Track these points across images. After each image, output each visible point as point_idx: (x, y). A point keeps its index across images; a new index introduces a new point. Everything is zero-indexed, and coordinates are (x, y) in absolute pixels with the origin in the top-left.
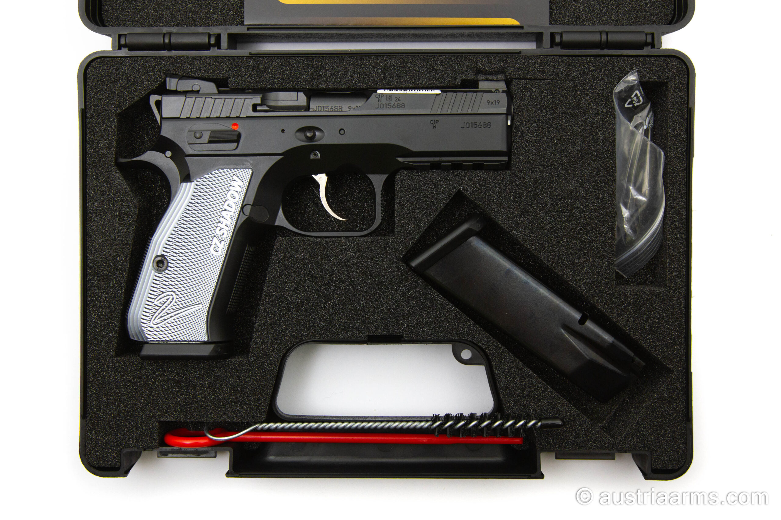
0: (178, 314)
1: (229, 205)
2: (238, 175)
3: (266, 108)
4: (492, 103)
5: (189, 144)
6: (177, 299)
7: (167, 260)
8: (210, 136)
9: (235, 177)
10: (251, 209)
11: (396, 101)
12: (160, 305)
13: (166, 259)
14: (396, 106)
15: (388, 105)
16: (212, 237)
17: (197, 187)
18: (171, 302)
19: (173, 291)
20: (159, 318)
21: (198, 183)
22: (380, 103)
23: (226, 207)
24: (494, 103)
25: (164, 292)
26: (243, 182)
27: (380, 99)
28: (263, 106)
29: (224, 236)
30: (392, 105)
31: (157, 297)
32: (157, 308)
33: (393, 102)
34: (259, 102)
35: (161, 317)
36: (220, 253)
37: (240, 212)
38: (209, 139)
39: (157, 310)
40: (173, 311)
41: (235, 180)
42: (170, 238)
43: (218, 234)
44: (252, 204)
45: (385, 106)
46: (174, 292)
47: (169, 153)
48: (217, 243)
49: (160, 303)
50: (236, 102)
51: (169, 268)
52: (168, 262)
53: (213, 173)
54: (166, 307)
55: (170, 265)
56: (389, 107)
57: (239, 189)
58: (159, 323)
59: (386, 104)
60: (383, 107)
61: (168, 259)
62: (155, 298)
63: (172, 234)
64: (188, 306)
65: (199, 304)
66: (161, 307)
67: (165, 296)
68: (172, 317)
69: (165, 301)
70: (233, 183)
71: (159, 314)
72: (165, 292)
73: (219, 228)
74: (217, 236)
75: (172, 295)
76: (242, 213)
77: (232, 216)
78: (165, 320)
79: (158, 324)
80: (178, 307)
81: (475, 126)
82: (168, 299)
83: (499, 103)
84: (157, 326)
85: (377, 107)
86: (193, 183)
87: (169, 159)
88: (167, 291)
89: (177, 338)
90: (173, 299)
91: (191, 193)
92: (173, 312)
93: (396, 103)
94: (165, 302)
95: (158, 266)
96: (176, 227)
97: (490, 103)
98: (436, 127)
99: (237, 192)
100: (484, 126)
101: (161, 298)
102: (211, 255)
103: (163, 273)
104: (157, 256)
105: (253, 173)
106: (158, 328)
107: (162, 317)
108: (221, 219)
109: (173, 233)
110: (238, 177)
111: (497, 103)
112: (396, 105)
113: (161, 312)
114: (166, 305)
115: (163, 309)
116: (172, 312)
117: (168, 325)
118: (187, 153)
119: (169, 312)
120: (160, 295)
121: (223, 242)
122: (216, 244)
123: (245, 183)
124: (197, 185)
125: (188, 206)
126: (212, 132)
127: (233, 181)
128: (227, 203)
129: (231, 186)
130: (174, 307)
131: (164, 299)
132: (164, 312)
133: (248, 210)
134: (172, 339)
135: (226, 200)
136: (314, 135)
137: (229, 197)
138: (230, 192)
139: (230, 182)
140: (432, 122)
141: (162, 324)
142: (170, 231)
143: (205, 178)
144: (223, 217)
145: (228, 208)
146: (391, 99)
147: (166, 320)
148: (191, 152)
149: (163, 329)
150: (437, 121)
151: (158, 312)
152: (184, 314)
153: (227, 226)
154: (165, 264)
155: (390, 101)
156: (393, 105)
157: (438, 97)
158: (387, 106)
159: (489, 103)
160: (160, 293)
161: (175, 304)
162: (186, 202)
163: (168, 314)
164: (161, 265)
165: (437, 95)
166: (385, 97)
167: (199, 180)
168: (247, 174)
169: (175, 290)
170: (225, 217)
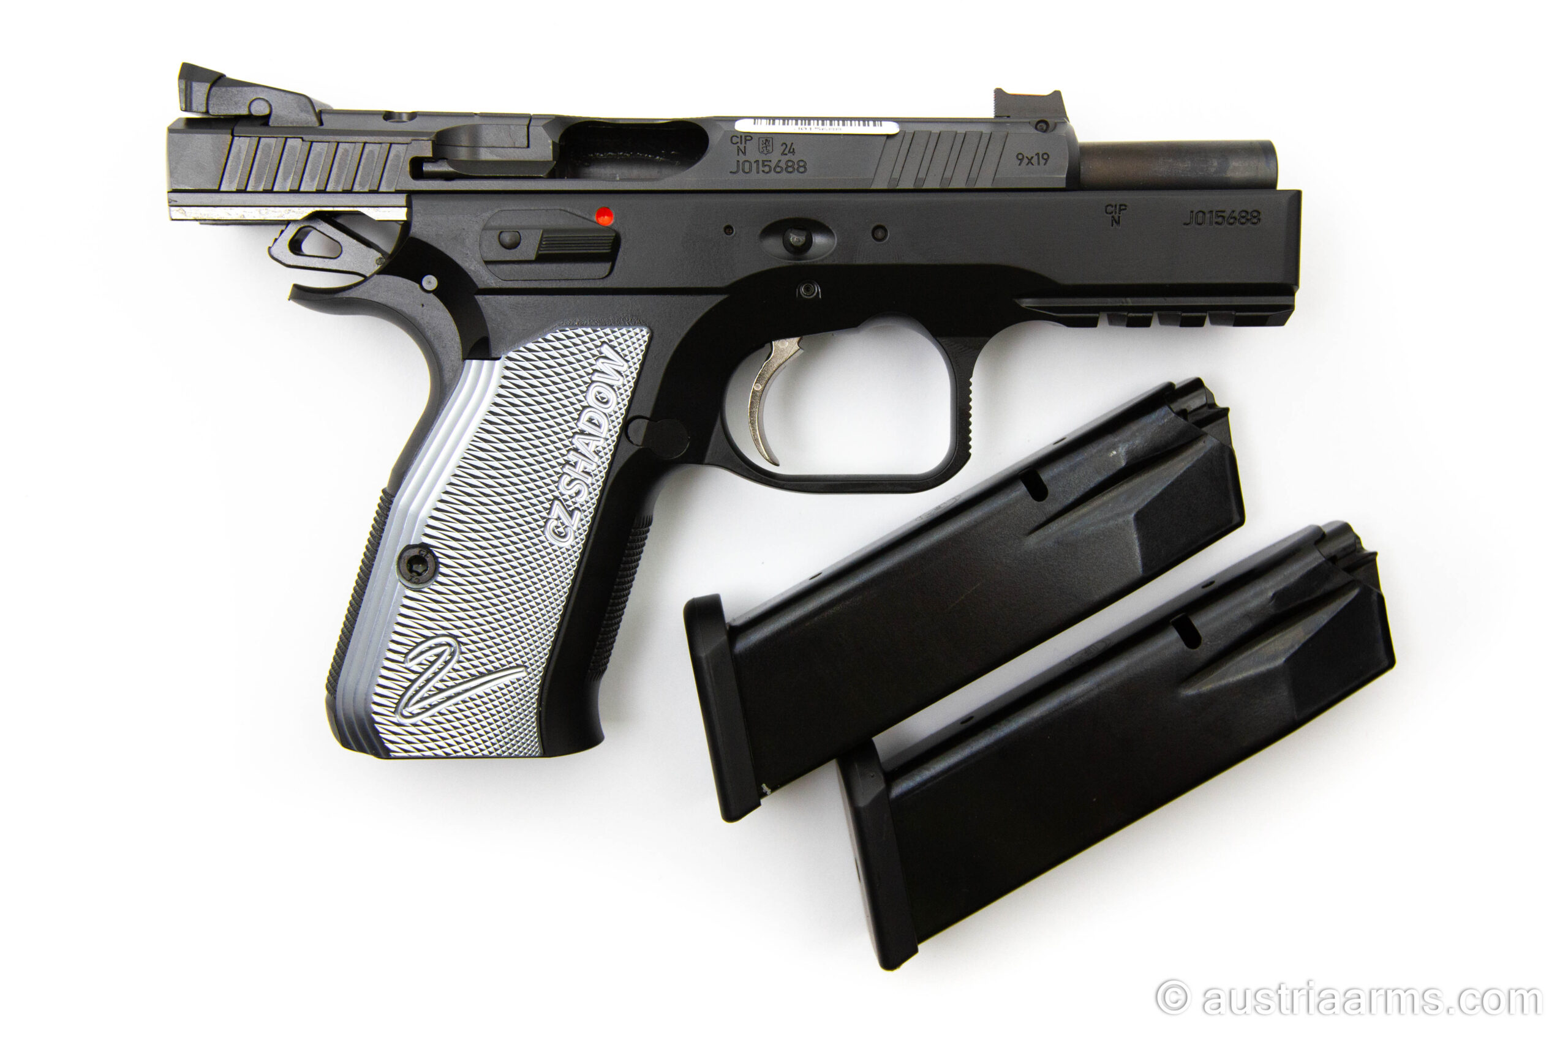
0: (466, 691)
1: (590, 420)
2: (615, 343)
3: (444, 167)
4: (1030, 160)
5: (487, 263)
6: (462, 653)
7: (436, 558)
8: (541, 243)
9: (606, 350)
10: (648, 428)
11: (783, 154)
12: (419, 669)
13: (431, 552)
14: (784, 166)
15: (764, 166)
16: (548, 500)
17: (508, 373)
18: (447, 663)
19: (451, 635)
20: (418, 702)
21: (511, 364)
22: (742, 158)
23: (583, 425)
24: (1035, 161)
25: (428, 638)
26: (627, 361)
27: (742, 147)
28: (440, 163)
29: (580, 500)
30: (773, 165)
31: (411, 651)
32: (413, 676)
33: (775, 157)
34: (429, 153)
35: (423, 699)
36: (569, 541)
37: (619, 438)
38: (539, 249)
39: (413, 682)
40: (451, 683)
41: (606, 358)
42: (442, 501)
43: (564, 492)
44: (648, 415)
45: (754, 166)
46: (455, 637)
47: (431, 282)
48: (562, 516)
49: (421, 664)
50: (366, 151)
51: (441, 579)
52: (437, 563)
53: (549, 337)
54: (436, 674)
55: (443, 570)
56: (767, 169)
57: (618, 381)
58: (419, 714)
59: (757, 161)
60: (751, 170)
61: (438, 555)
62: (406, 651)
63: (447, 492)
64: (490, 672)
65: (518, 666)
66: (421, 674)
67: (431, 648)
68: (449, 698)
69: (432, 659)
70: (600, 365)
71: (417, 692)
72: (432, 638)
73: (566, 479)
74: (561, 498)
75: (449, 645)
76: (624, 438)
77: (600, 448)
78: (432, 706)
79: (413, 715)
80: (464, 673)
81: (1220, 220)
82: (439, 656)
83: (1046, 160)
84: (413, 720)
85: (735, 170)
86: (497, 362)
87: (431, 295)
88: (437, 636)
89: (463, 749)
90: (452, 654)
91: (493, 388)
92: (452, 687)
93: (784, 159)
94: (433, 663)
95: (411, 570)
96: (456, 475)
97: (1026, 161)
98: (1118, 223)
99: (611, 386)
100: (1243, 220)
101: (422, 653)
102: (546, 544)
103: (426, 590)
104: (409, 547)
105: (651, 338)
106: (415, 725)
107: (426, 698)
108: (572, 457)
109: (450, 489)
110: (613, 347)
111: (1042, 162)
112: (783, 164)
113: (421, 688)
114: (434, 668)
115: (428, 681)
116: (449, 688)
117: (440, 719)
118: (481, 286)
119: (441, 685)
120: (418, 644)
121: (576, 512)
122: (559, 518)
123: (631, 364)
124: (507, 368)
125: (485, 420)
126: (545, 231)
127: (602, 360)
128: (586, 416)
129: (595, 371)
130: (454, 675)
131: (430, 656)
132: (430, 686)
133: (639, 430)
134: (451, 752)
135: (584, 408)
136: (809, 243)
137: (591, 399)
138: (593, 390)
139: (592, 361)
140: (1110, 209)
141: (425, 717)
142: (441, 485)
143: (530, 350)
144: (576, 450)
145: (589, 428)
146: (770, 148)
147: (435, 706)
148: (493, 283)
149: (426, 729)
150: (1123, 207)
151: (416, 686)
152: (480, 691)
153: (588, 473)
154: (431, 565)
155: (768, 152)
156: (777, 166)
157: (890, 142)
158: (761, 168)
159: (1021, 160)
160: (418, 640)
161: (457, 666)
162: (481, 413)
163: (441, 691)
164: (419, 568)
165: (889, 136)
166: (755, 141)
167: (512, 354)
168: (636, 339)
169: (456, 632)
170: (582, 450)
